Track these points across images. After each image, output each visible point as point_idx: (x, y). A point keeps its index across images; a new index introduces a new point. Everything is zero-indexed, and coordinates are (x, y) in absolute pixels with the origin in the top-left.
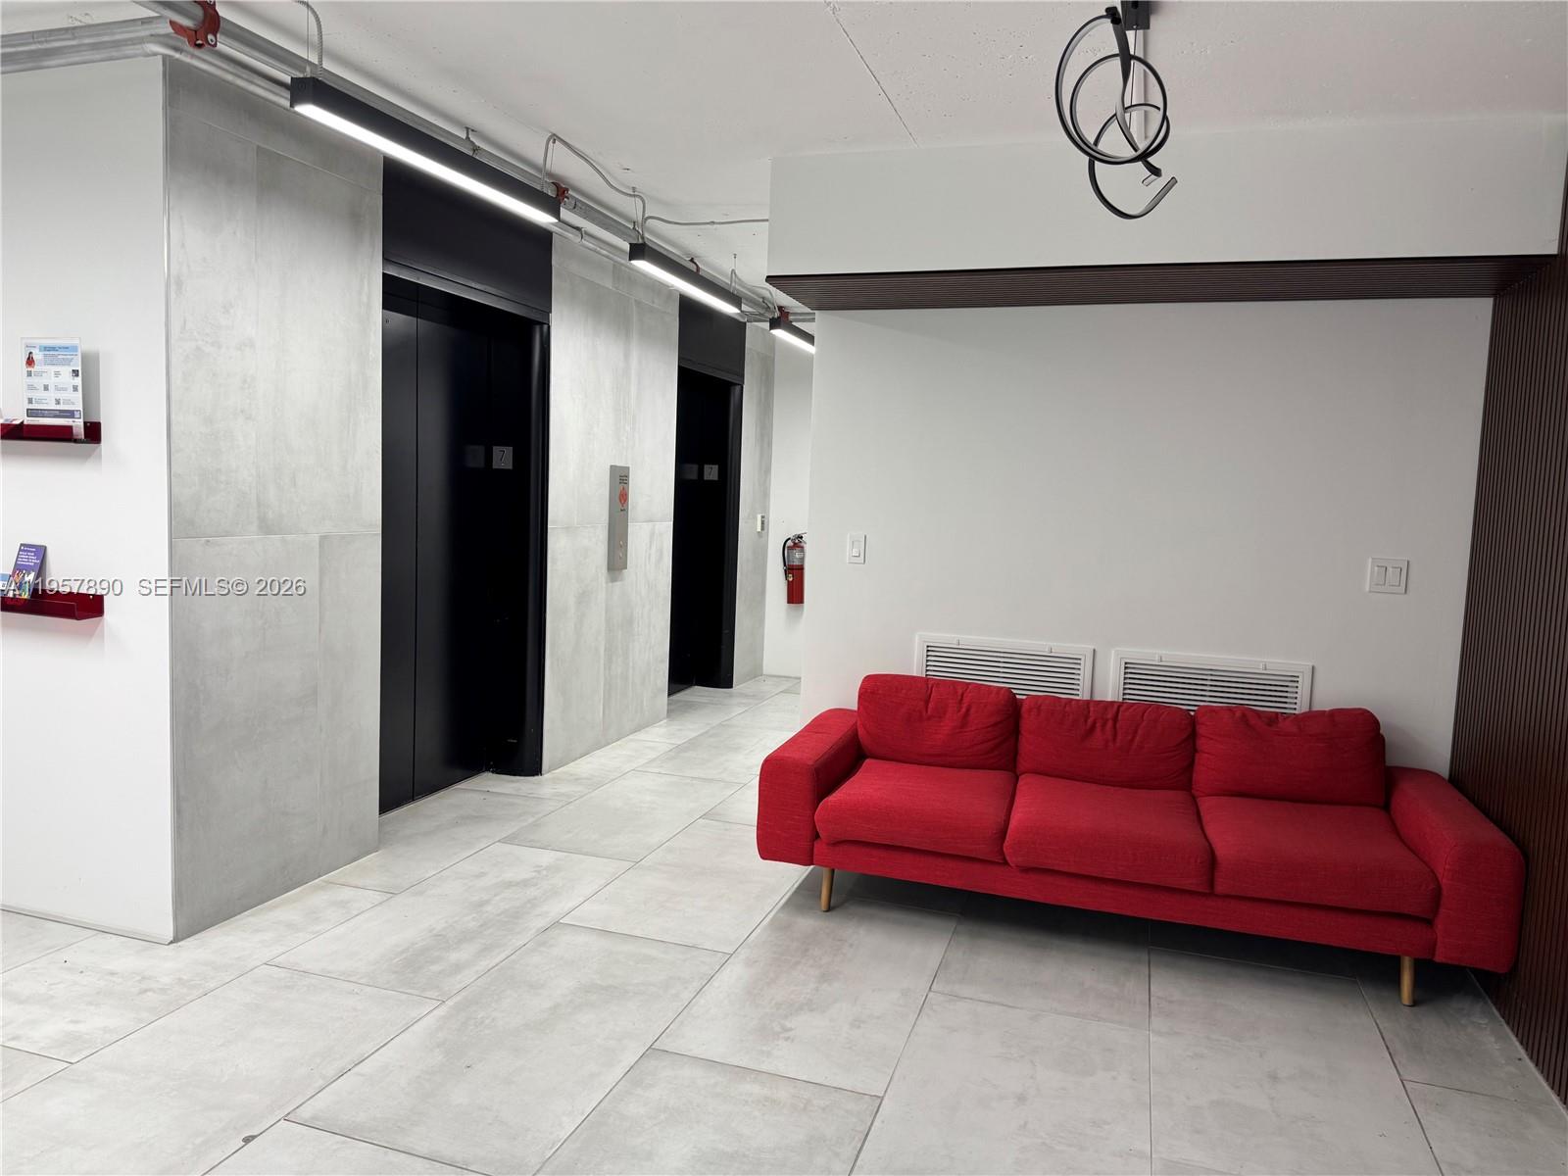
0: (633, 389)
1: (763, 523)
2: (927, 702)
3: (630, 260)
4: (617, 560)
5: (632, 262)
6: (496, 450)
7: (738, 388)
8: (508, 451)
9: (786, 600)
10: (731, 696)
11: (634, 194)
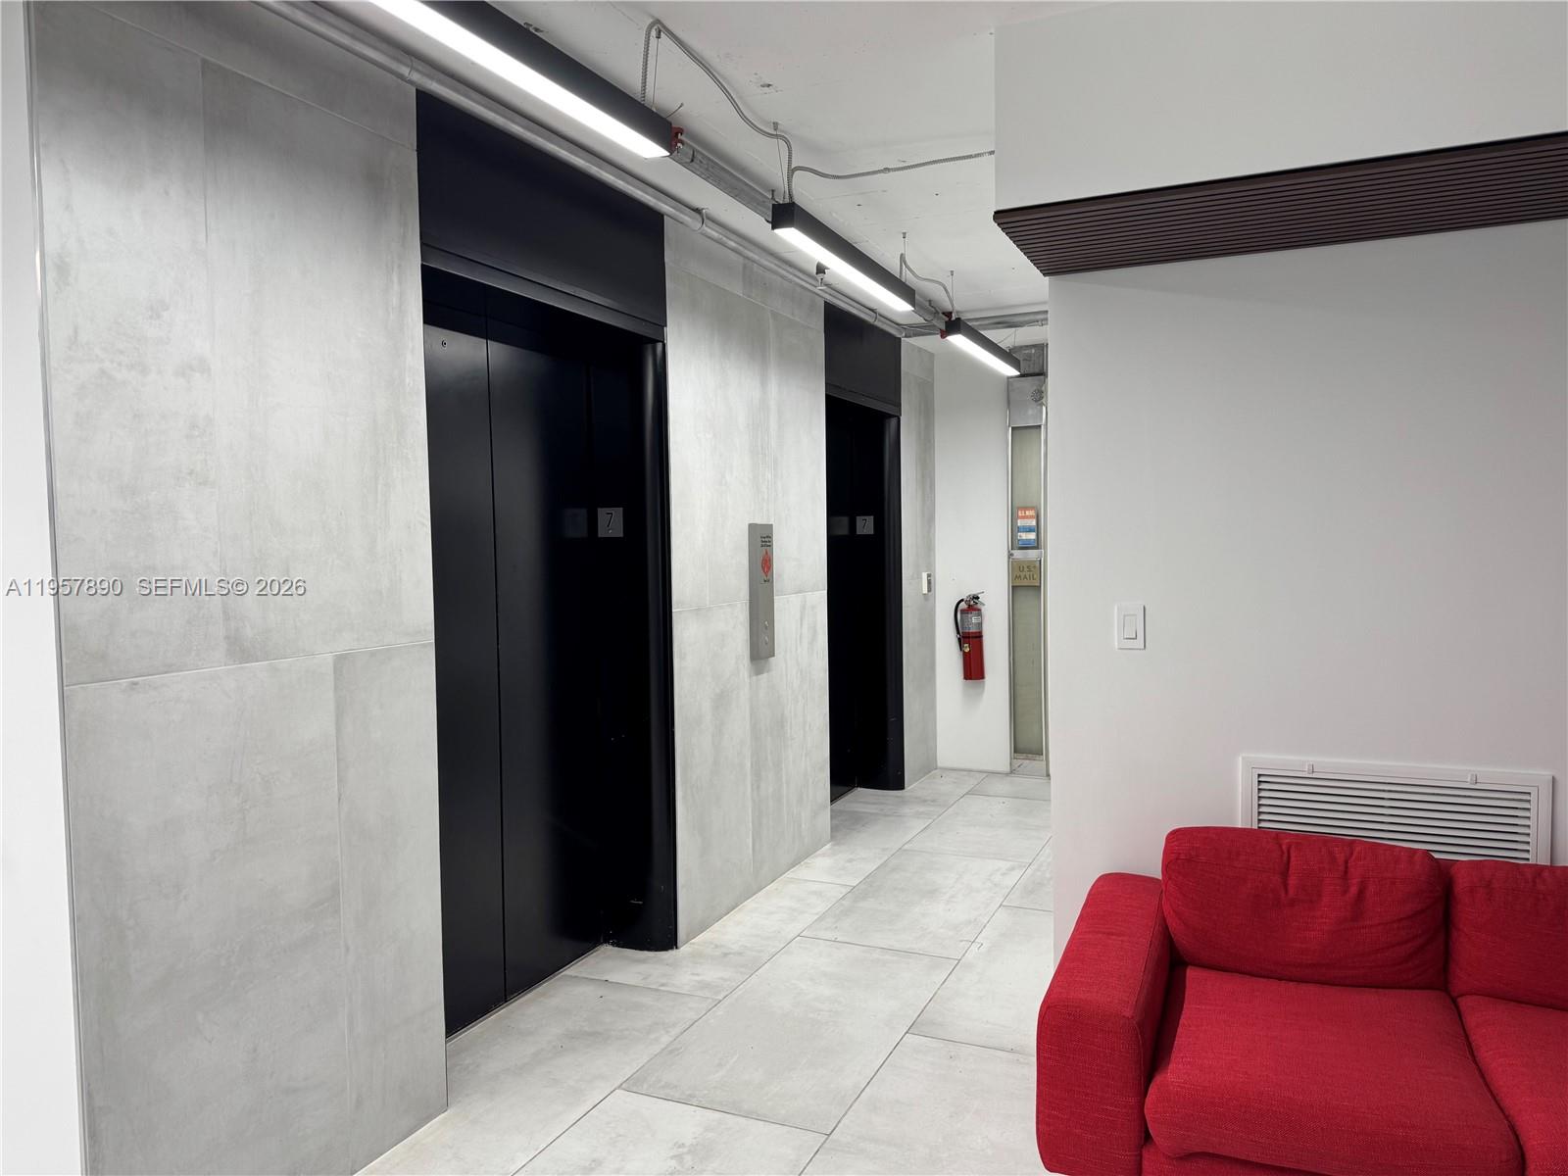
0: (773, 425)
1: (929, 582)
2: (1285, 874)
3: (773, 228)
4: (761, 648)
5: (777, 231)
6: (602, 513)
7: (893, 421)
8: (618, 513)
9: (963, 677)
10: (904, 802)
11: (776, 133)
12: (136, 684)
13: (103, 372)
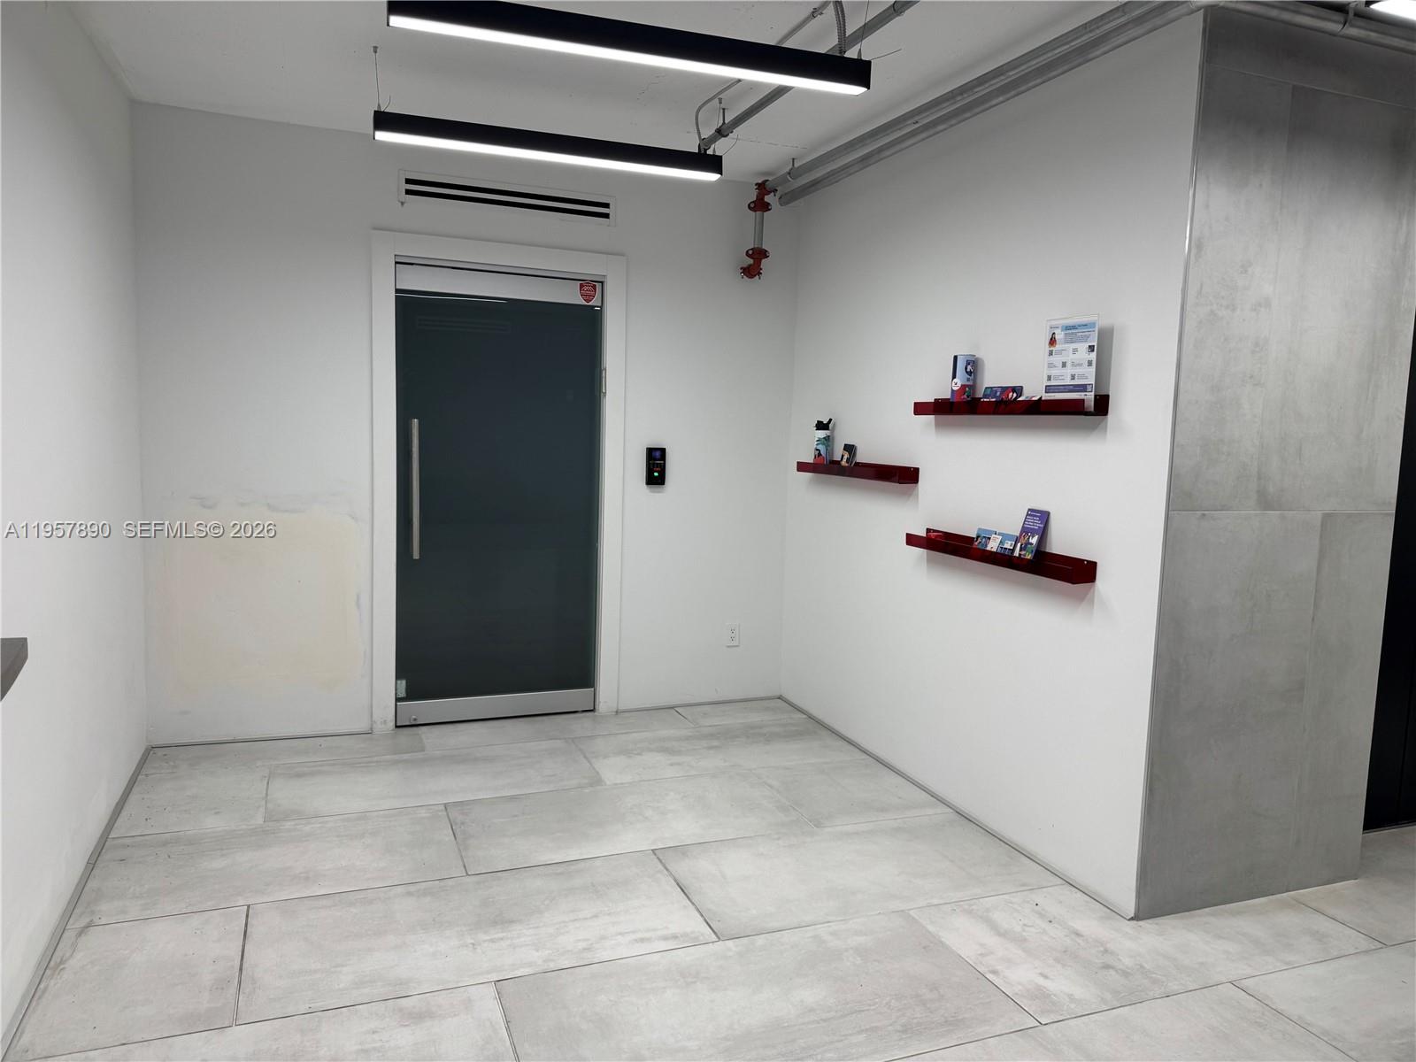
12: (1204, 515)
13: (1212, 312)
